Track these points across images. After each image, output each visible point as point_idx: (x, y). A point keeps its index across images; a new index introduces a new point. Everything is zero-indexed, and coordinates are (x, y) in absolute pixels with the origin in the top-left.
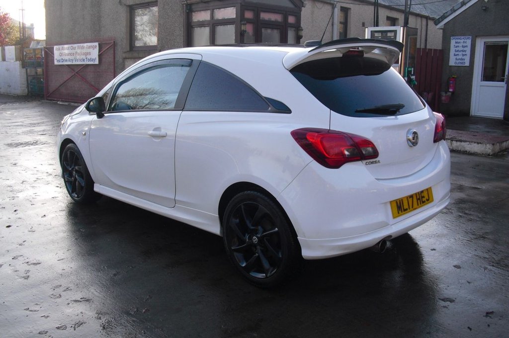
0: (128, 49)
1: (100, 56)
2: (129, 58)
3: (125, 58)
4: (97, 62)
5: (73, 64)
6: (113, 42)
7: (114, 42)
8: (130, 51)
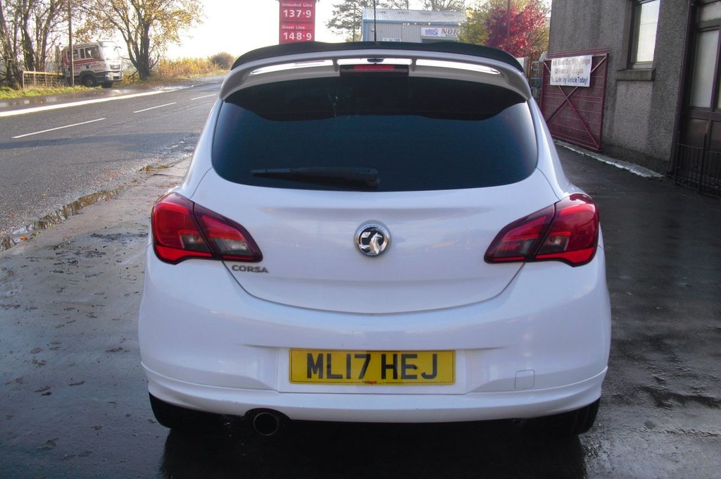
0: (625, 66)
1: (592, 75)
2: (622, 80)
3: (618, 80)
4: (588, 85)
5: (566, 85)
6: (606, 54)
7: (608, 54)
8: (627, 69)
